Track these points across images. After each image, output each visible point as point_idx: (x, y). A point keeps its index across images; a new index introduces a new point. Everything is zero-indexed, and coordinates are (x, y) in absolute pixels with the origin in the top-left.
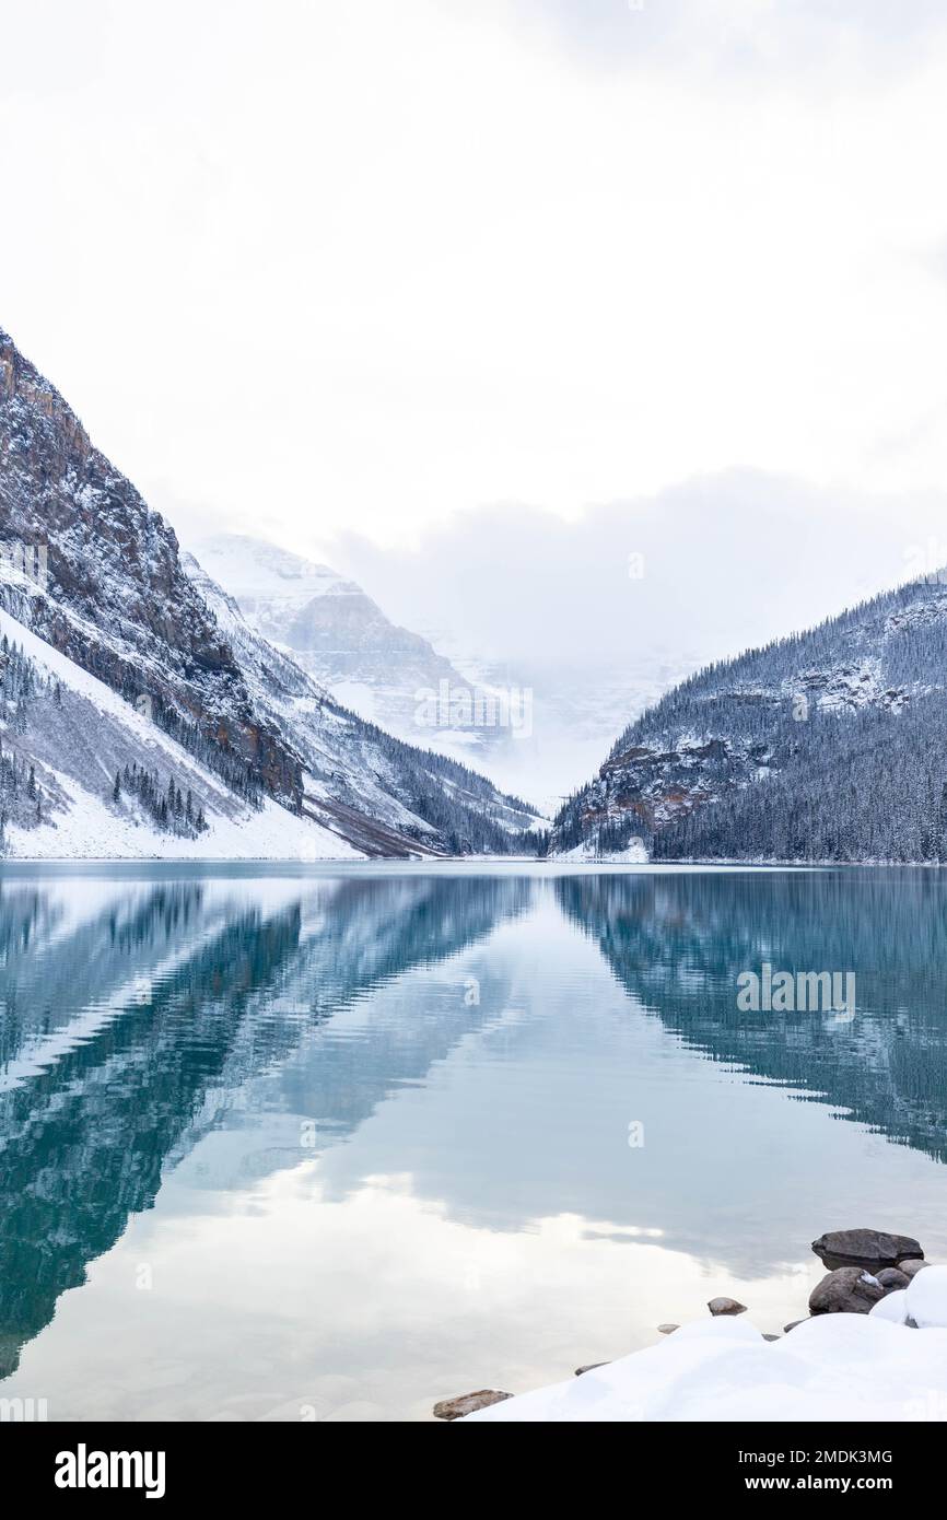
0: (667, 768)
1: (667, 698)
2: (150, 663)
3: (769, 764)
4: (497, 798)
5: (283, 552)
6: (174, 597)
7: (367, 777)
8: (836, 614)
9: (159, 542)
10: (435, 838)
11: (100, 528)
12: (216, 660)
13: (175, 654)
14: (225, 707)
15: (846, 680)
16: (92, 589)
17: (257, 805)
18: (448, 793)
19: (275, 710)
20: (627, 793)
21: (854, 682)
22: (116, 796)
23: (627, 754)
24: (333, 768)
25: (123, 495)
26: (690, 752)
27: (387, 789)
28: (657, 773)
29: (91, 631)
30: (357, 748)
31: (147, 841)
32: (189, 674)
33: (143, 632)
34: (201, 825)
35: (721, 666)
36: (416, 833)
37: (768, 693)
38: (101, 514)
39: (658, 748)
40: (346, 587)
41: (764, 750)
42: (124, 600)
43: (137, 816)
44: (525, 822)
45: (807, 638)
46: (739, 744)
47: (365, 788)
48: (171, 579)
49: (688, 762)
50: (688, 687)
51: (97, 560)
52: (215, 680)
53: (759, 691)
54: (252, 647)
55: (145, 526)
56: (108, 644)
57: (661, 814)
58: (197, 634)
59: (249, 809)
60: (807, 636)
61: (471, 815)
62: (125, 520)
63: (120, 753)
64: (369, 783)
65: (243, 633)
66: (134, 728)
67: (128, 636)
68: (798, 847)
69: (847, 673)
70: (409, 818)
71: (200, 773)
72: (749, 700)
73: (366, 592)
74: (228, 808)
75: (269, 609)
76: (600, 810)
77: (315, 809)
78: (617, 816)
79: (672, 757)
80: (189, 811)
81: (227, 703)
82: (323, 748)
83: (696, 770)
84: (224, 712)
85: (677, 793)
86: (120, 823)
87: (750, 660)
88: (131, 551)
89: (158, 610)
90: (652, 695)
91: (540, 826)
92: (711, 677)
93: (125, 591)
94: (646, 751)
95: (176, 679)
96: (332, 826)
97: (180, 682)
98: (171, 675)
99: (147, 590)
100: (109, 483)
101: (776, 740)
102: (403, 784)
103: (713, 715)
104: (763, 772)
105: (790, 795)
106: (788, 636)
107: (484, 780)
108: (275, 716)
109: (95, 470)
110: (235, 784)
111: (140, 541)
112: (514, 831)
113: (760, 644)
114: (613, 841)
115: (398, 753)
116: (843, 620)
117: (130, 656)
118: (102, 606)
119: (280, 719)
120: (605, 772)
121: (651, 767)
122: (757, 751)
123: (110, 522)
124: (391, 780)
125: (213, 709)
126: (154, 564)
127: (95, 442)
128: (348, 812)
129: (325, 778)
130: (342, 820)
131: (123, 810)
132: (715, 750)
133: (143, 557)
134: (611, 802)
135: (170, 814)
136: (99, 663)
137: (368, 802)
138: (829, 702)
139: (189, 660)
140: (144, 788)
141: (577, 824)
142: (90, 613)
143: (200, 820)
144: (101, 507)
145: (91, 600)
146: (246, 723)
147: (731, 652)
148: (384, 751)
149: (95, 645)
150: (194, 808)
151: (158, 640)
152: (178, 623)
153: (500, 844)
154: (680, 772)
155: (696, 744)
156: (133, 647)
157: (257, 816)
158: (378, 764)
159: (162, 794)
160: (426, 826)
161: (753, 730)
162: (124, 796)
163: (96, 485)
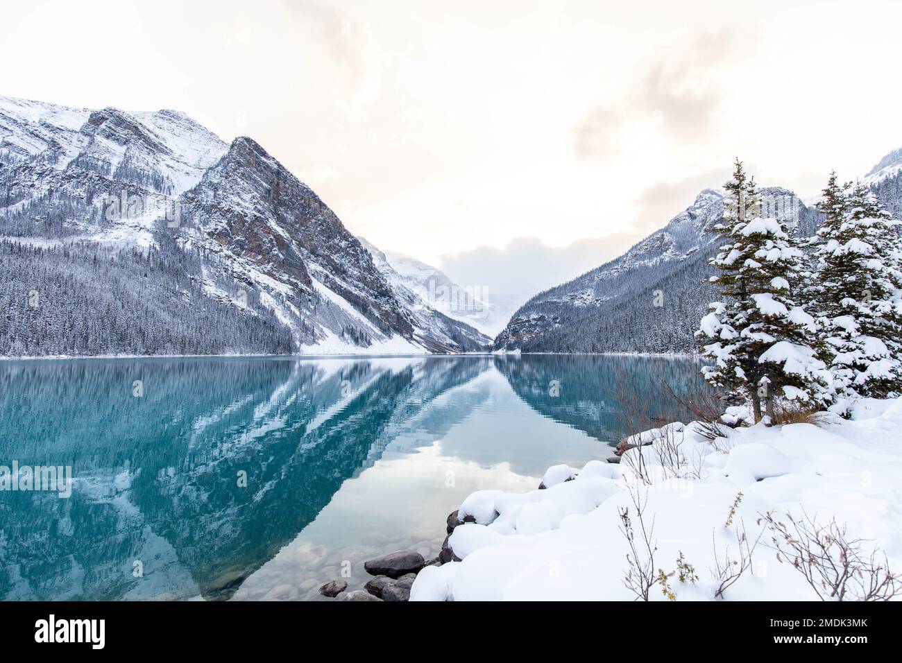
0: (527, 324)
1: (527, 303)
2: (363, 294)
3: (559, 323)
4: (479, 335)
5: (420, 263)
6: (371, 274)
7: (437, 329)
8: (580, 275)
9: (366, 257)
10: (458, 347)
11: (348, 254)
12: (385, 293)
13: (371, 292)
14: (387, 308)
15: (583, 296)
16: (345, 272)
17: (390, 337)
18: (463, 333)
19: (409, 308)
20: (515, 332)
21: (585, 297)
22: (343, 335)
23: (515, 320)
24: (427, 326)
25: (355, 243)
26: (535, 319)
27: (443, 332)
28: (524, 326)
29: (344, 285)
30: (434, 320)
31: (352, 348)
32: (376, 297)
33: (361, 285)
34: (370, 343)
35: (544, 292)
36: (452, 346)
37: (558, 301)
38: (348, 249)
39: (525, 318)
40: (439, 272)
41: (557, 318)
42: (355, 275)
43: (349, 341)
44: (487, 342)
45: (570, 284)
46: (549, 317)
47: (436, 332)
48: (370, 269)
49: (534, 322)
50: (534, 299)
51: (346, 263)
52: (384, 299)
53: (555, 300)
54: (405, 290)
55: (362, 252)
56: (349, 288)
57: (525, 339)
58: (379, 285)
59: (387, 338)
60: (570, 282)
61: (470, 340)
62: (356, 251)
63: (346, 321)
64: (438, 330)
65: (402, 286)
66: (352, 314)
67: (356, 286)
68: (560, 349)
69: (583, 294)
70: (449, 341)
71: (372, 327)
72: (552, 303)
73: (445, 274)
74: (380, 338)
75: (416, 279)
76: (507, 338)
77: (418, 339)
78: (512, 340)
79: (529, 321)
80: (366, 339)
81: (388, 306)
82: (424, 320)
83: (536, 325)
84: (387, 309)
85: (530, 332)
86: (343, 343)
87: (553, 291)
88: (357, 260)
89: (366, 278)
90: (522, 302)
91: (491, 343)
92: (541, 296)
93: (355, 273)
94: (521, 319)
95: (372, 299)
96: (423, 344)
97: (373, 300)
98: (370, 298)
99: (362, 272)
100: (350, 240)
101: (561, 315)
102: (448, 331)
103: (541, 308)
104: (557, 325)
105: (562, 333)
106: (564, 283)
107: (475, 329)
108: (409, 310)
109: (346, 236)
110: (384, 330)
111: (360, 257)
112: (483, 345)
113: (556, 285)
114: (510, 347)
115: (447, 321)
116: (581, 278)
117: (356, 292)
118: (348, 277)
119: (410, 311)
120: (509, 326)
121: (522, 324)
122: (555, 319)
123: (351, 252)
124: (445, 330)
125: (383, 308)
126: (364, 264)
127: (346, 228)
128: (429, 339)
129: (423, 329)
130: (426, 342)
131: (345, 339)
132: (542, 318)
133: (361, 262)
134: (510, 335)
135: (359, 340)
136: (346, 295)
137: (437, 336)
138: (577, 303)
139: (376, 293)
140: (352, 332)
141: (500, 342)
142: (344, 279)
143: (369, 342)
144: (348, 247)
145: (344, 275)
146: (394, 312)
147: (547, 288)
148: (442, 321)
149: (345, 289)
150: (368, 338)
151: (366, 287)
152: (372, 282)
153: (478, 348)
154: (531, 326)
155: (536, 317)
156: (357, 289)
157: (389, 341)
158: (440, 324)
159: (358, 334)
160: (455, 344)
161: (553, 312)
162: (346, 335)
163: (346, 240)
